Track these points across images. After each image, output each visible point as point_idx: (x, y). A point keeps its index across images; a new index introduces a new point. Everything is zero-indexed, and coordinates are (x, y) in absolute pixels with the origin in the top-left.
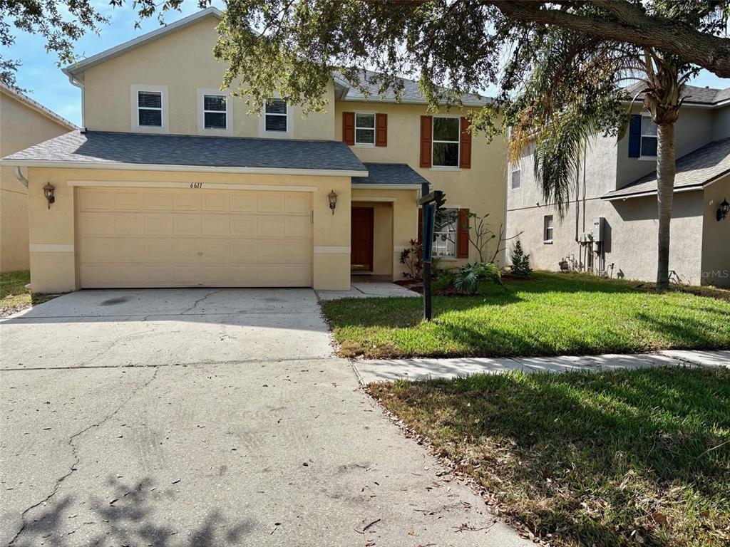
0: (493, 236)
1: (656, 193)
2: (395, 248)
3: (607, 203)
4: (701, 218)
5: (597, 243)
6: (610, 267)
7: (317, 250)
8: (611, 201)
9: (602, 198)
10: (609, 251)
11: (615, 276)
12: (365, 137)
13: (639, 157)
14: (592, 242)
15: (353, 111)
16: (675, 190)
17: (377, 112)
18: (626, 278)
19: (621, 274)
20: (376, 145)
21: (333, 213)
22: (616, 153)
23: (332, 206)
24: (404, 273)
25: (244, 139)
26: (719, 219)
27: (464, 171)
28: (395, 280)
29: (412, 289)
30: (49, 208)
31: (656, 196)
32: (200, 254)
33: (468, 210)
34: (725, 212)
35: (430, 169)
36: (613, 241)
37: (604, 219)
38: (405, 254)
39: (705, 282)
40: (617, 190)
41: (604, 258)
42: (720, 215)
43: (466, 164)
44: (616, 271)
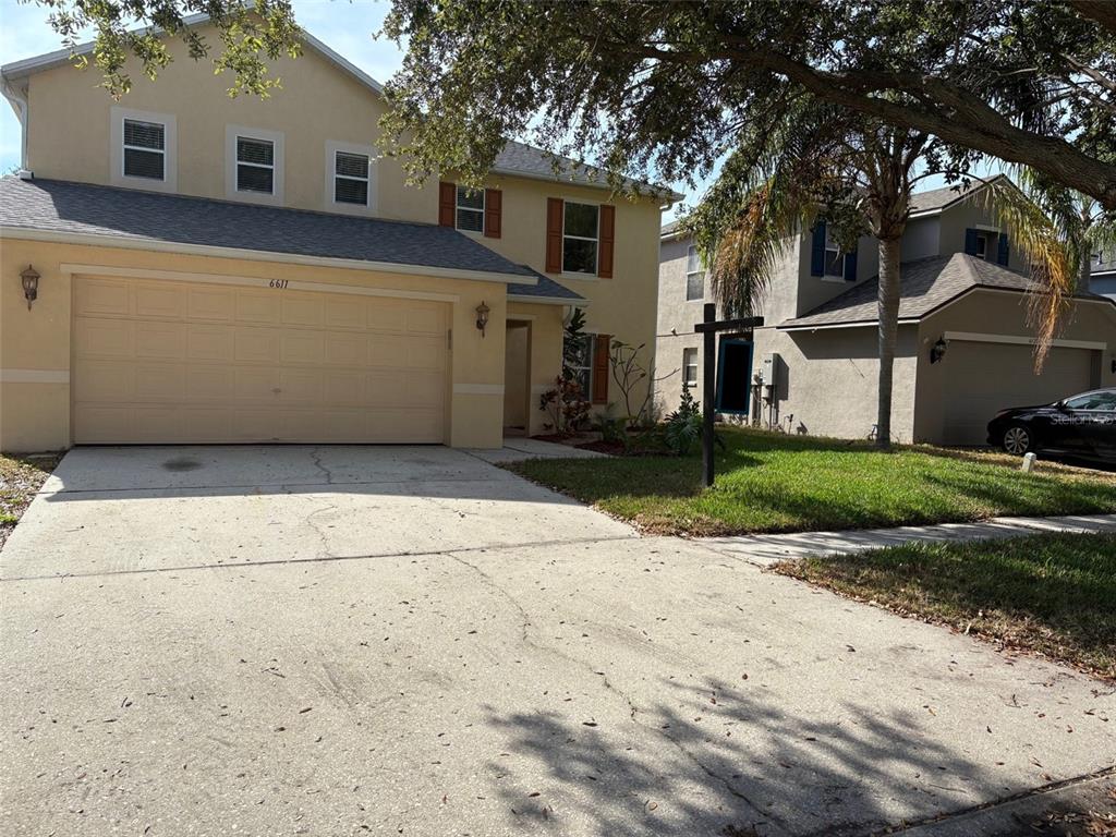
0: (643, 375)
1: (877, 323)
2: (533, 388)
3: (783, 333)
4: (915, 359)
5: (767, 387)
6: (787, 420)
7: (457, 388)
8: (788, 332)
9: (778, 328)
10: (785, 398)
11: (794, 431)
12: (472, 221)
13: (822, 276)
14: (760, 385)
16: (899, 322)
18: (811, 433)
19: (802, 428)
20: (486, 235)
21: (482, 336)
22: (797, 268)
23: (482, 325)
24: (545, 425)
25: (300, 213)
26: (933, 361)
27: (605, 282)
28: (531, 435)
29: (577, 446)
30: (30, 308)
32: (277, 391)
33: (607, 338)
34: (941, 353)
35: (559, 276)
36: (792, 385)
37: (778, 355)
38: (548, 397)
39: (918, 438)
40: (798, 318)
41: (777, 407)
42: (934, 356)
43: (607, 272)
44: (796, 424)
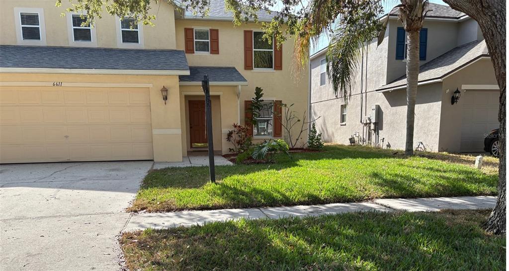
0: (299, 121)
2: (222, 130)
3: (381, 94)
4: (440, 103)
5: (374, 124)
6: (382, 141)
7: (155, 132)
8: (383, 93)
9: (376, 90)
10: (382, 129)
11: (385, 147)
12: (203, 47)
13: (403, 59)
14: (370, 123)
15: (192, 27)
17: (211, 28)
18: (392, 148)
19: (389, 146)
20: (211, 53)
21: (165, 104)
22: (387, 56)
23: (165, 98)
24: (230, 149)
25: (105, 50)
26: (453, 103)
27: (278, 72)
28: (223, 154)
31: (406, 88)
32: (67, 137)
33: (281, 101)
34: (457, 98)
35: (252, 71)
36: (384, 122)
37: (379, 106)
38: (230, 135)
39: (441, 149)
40: (387, 84)
41: (378, 134)
42: (454, 100)
43: (279, 67)
44: (386, 143)
